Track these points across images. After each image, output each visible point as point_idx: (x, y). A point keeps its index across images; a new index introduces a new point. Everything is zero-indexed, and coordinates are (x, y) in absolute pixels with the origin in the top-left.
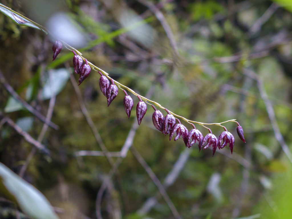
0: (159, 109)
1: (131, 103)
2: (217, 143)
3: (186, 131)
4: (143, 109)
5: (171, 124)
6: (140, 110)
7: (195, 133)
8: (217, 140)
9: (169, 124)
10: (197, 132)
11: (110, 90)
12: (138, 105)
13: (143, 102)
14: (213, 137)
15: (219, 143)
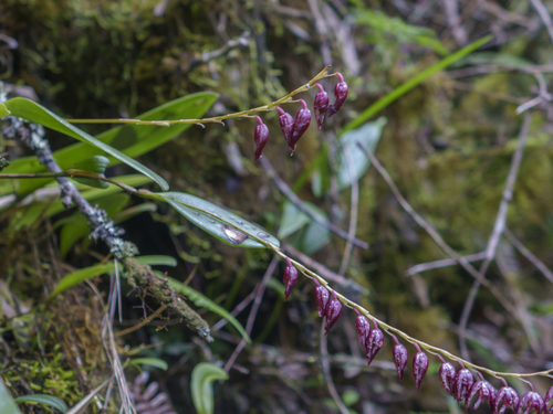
0: (447, 360)
1: (404, 357)
2: (541, 406)
3: (490, 392)
4: (422, 366)
5: (467, 386)
6: (417, 367)
7: (505, 395)
8: (541, 401)
9: (463, 385)
10: (508, 391)
11: (371, 340)
12: (414, 359)
13: (422, 354)
14: (534, 398)
15: (545, 406)
